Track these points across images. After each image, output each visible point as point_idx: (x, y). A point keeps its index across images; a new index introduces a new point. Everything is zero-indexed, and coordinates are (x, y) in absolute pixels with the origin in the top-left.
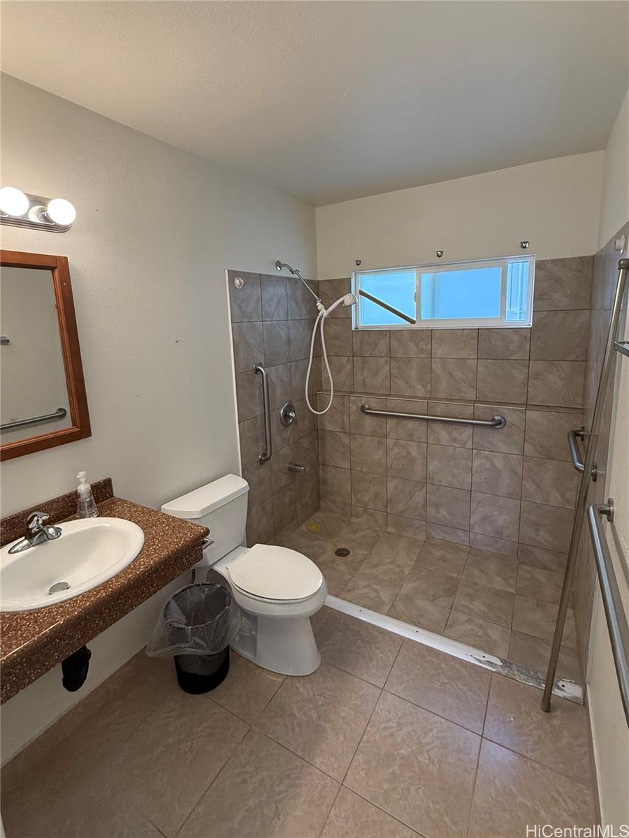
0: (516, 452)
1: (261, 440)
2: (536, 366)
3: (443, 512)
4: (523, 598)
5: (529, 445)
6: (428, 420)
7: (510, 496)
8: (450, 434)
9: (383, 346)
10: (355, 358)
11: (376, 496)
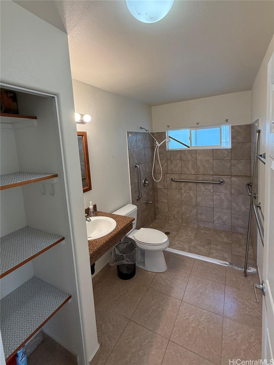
0: (229, 193)
1: (137, 192)
2: (234, 162)
3: (204, 216)
4: (235, 244)
5: (233, 190)
6: (196, 182)
7: (227, 208)
8: (205, 187)
9: (178, 156)
10: (168, 161)
11: (178, 212)
